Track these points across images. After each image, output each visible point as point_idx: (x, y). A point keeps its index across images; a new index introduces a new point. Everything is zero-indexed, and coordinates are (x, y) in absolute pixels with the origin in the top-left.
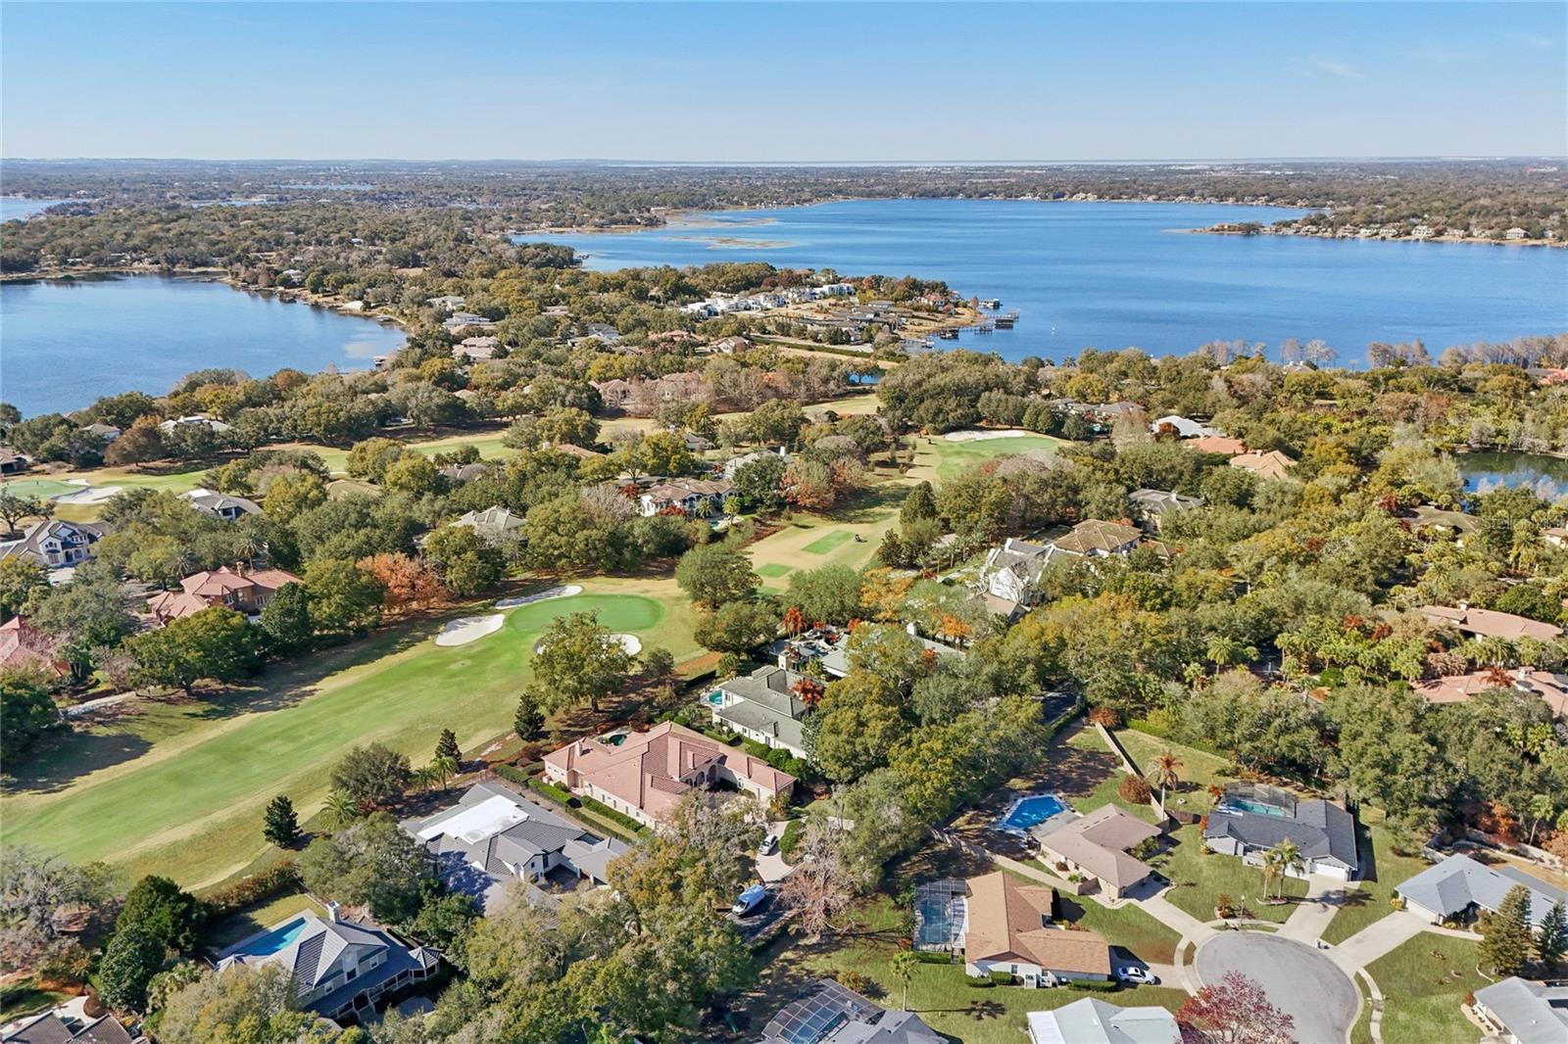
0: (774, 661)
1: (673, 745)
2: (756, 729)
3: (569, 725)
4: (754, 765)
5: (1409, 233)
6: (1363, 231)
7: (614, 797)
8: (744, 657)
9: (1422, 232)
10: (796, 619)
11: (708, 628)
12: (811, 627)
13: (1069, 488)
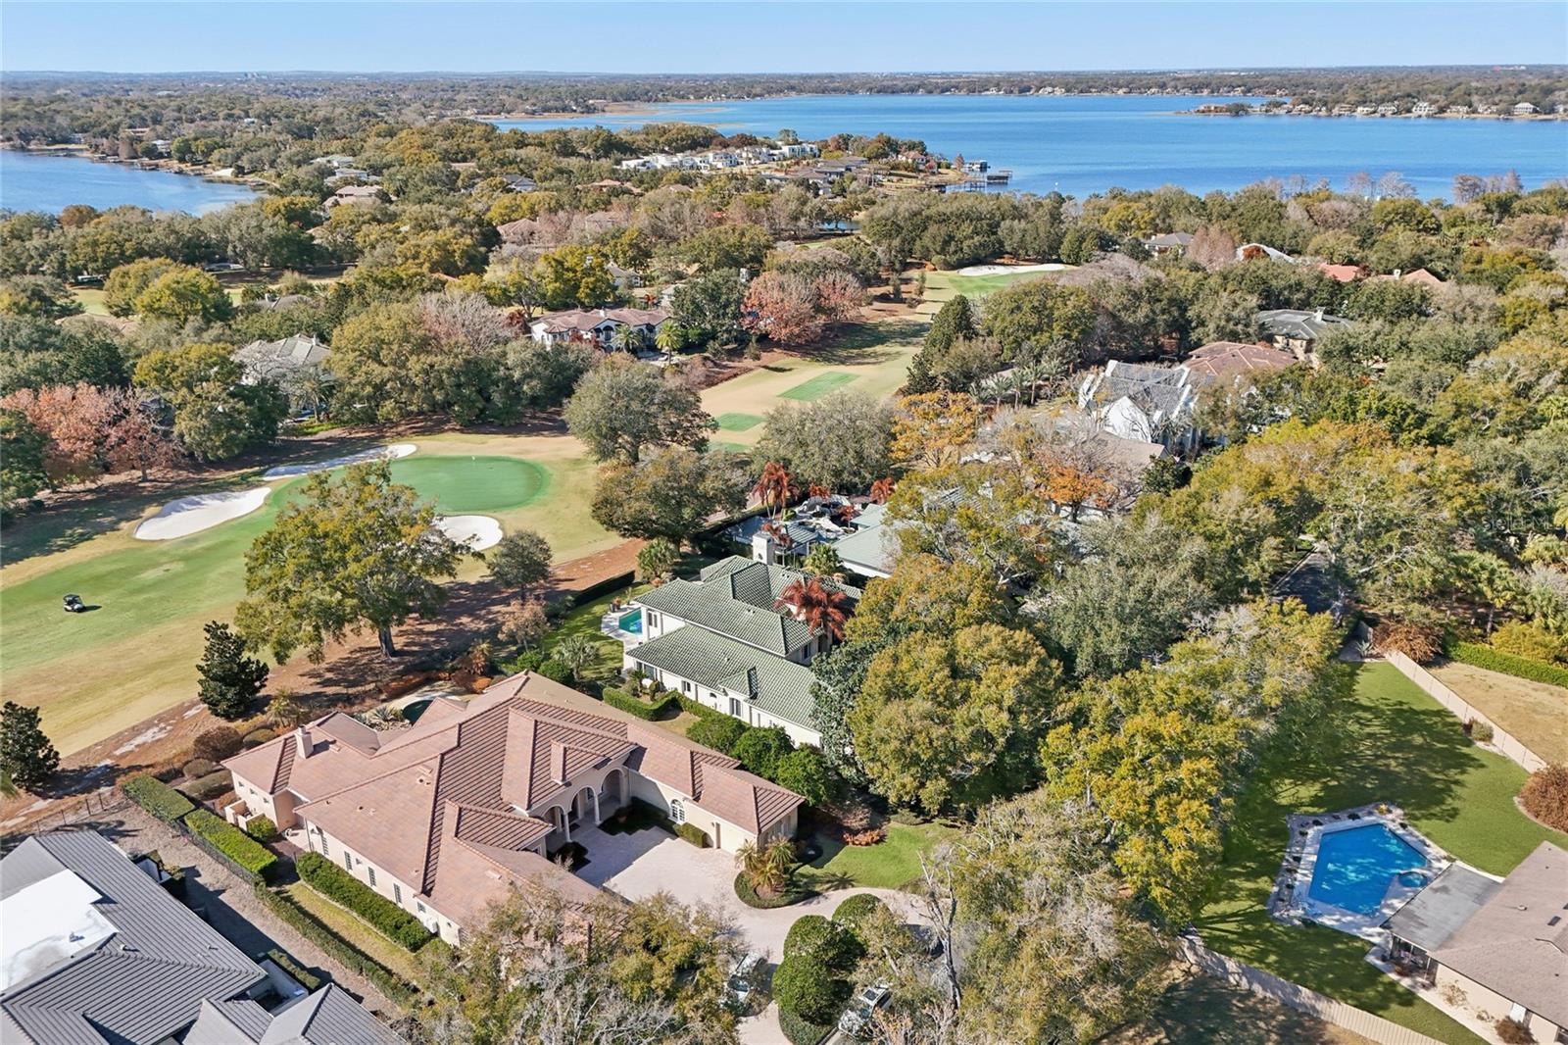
0: (745, 551)
1: (520, 727)
2: (711, 683)
3: (327, 683)
4: (708, 771)
5: (1409, 111)
6: (1360, 109)
7: (367, 864)
8: (686, 548)
9: (1423, 108)
10: (778, 482)
11: (620, 493)
12: (805, 496)
13: (1172, 301)
